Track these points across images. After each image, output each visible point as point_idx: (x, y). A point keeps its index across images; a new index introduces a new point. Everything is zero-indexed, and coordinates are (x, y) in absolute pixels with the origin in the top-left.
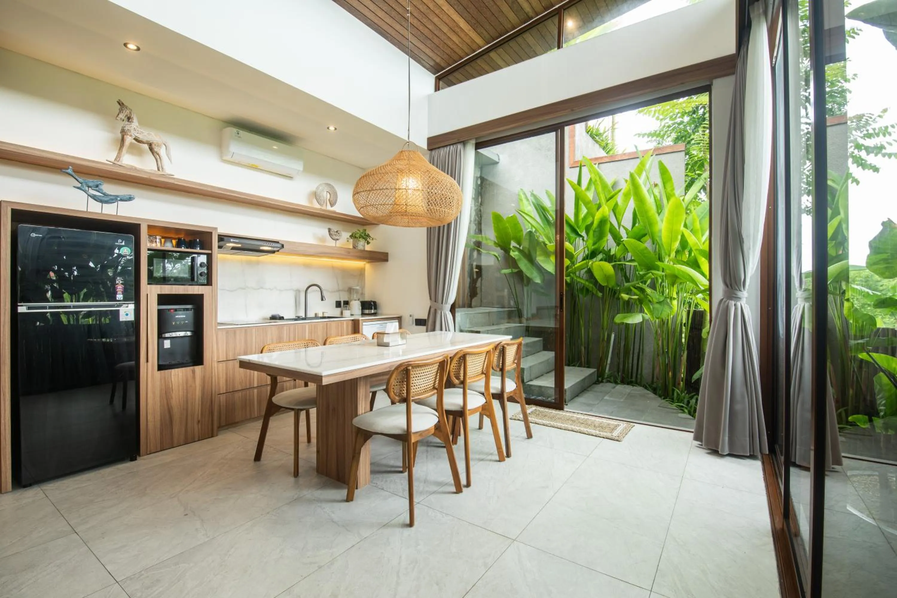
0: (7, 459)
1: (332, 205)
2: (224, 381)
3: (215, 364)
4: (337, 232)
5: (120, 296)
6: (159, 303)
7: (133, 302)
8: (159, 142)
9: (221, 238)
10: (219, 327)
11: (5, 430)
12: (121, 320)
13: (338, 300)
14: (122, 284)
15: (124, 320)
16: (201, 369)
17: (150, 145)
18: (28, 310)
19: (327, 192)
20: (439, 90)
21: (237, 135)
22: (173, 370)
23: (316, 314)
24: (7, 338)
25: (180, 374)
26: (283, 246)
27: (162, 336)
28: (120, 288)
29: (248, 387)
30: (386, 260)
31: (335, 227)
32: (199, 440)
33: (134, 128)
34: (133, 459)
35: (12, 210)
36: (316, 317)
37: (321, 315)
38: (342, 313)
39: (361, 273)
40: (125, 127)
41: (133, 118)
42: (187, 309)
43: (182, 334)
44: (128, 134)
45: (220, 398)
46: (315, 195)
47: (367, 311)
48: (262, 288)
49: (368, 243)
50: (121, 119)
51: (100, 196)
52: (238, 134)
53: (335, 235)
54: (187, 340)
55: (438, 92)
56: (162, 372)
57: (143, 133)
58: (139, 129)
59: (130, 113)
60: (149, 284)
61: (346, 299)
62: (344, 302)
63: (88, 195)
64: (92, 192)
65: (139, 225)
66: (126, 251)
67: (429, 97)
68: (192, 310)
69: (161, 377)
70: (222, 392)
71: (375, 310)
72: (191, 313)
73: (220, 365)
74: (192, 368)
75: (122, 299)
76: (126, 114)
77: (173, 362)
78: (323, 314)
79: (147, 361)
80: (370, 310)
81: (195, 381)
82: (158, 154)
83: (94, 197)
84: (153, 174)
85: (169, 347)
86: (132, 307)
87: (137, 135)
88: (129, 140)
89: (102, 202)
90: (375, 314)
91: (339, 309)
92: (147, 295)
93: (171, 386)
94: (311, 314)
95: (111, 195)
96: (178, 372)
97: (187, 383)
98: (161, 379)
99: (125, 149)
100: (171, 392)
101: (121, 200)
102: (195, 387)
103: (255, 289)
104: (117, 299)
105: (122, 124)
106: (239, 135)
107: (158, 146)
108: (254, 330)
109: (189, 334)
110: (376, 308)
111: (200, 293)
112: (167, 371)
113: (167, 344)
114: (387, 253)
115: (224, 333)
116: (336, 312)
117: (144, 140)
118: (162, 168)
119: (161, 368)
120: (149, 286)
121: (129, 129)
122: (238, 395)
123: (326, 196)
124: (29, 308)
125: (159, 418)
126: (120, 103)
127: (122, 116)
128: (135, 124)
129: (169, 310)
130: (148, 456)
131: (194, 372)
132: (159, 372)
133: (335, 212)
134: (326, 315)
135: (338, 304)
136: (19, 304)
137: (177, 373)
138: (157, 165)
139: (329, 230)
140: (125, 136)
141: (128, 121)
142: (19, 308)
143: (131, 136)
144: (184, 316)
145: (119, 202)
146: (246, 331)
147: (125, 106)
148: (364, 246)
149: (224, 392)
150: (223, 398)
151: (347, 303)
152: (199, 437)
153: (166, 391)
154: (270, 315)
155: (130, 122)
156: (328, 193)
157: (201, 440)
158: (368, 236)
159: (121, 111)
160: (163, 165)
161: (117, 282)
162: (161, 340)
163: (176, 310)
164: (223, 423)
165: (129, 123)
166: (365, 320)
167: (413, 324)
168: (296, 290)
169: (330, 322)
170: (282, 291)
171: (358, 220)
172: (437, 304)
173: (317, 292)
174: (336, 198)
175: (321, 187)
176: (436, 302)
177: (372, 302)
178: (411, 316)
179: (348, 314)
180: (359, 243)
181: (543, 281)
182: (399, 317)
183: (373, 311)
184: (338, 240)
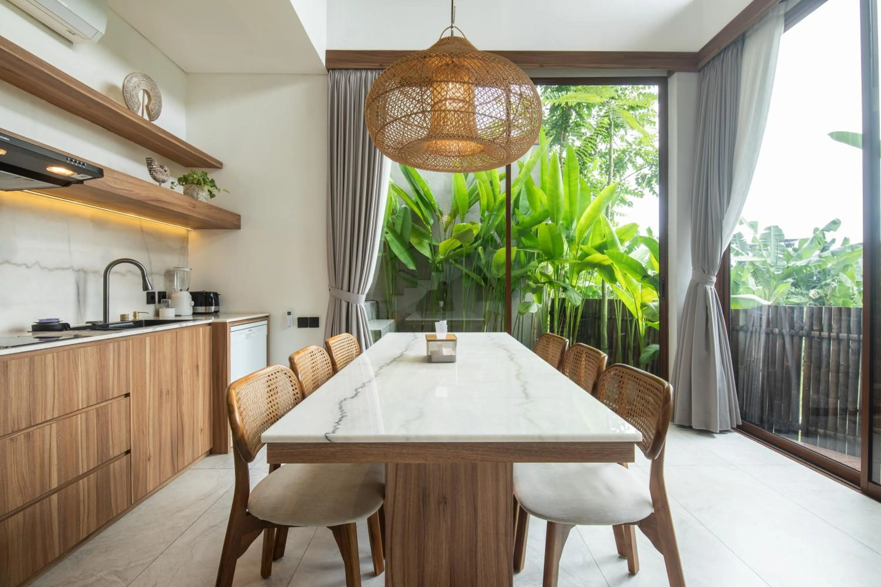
1: (152, 116)
4: (162, 167)
13: (150, 291)
19: (145, 91)
23: (122, 317)
26: (101, 172)
30: (237, 227)
37: (131, 320)
38: (157, 313)
39: (184, 240)
46: (122, 91)
47: (201, 309)
48: (7, 262)
49: (212, 195)
53: (159, 173)
61: (162, 289)
62: (159, 293)
71: (217, 307)
78: (135, 316)
80: (207, 307)
90: (216, 314)
91: (152, 307)
110: (217, 304)
114: (240, 216)
123: (141, 98)
135: (151, 298)
139: (149, 162)
146: (32, 361)
148: (206, 199)
151: (163, 295)
154: (31, 322)
156: (146, 95)
158: (212, 183)
166: (229, 322)
167: (293, 325)
168: (78, 271)
169: (175, 331)
170: (51, 270)
171: (196, 154)
172: (351, 294)
173: (134, 274)
174: (160, 106)
175: (135, 79)
176: (349, 291)
177: (210, 293)
178: (289, 313)
179: (174, 315)
180: (198, 194)
181: (417, 268)
182: (267, 317)
183: (213, 309)
184: (164, 181)
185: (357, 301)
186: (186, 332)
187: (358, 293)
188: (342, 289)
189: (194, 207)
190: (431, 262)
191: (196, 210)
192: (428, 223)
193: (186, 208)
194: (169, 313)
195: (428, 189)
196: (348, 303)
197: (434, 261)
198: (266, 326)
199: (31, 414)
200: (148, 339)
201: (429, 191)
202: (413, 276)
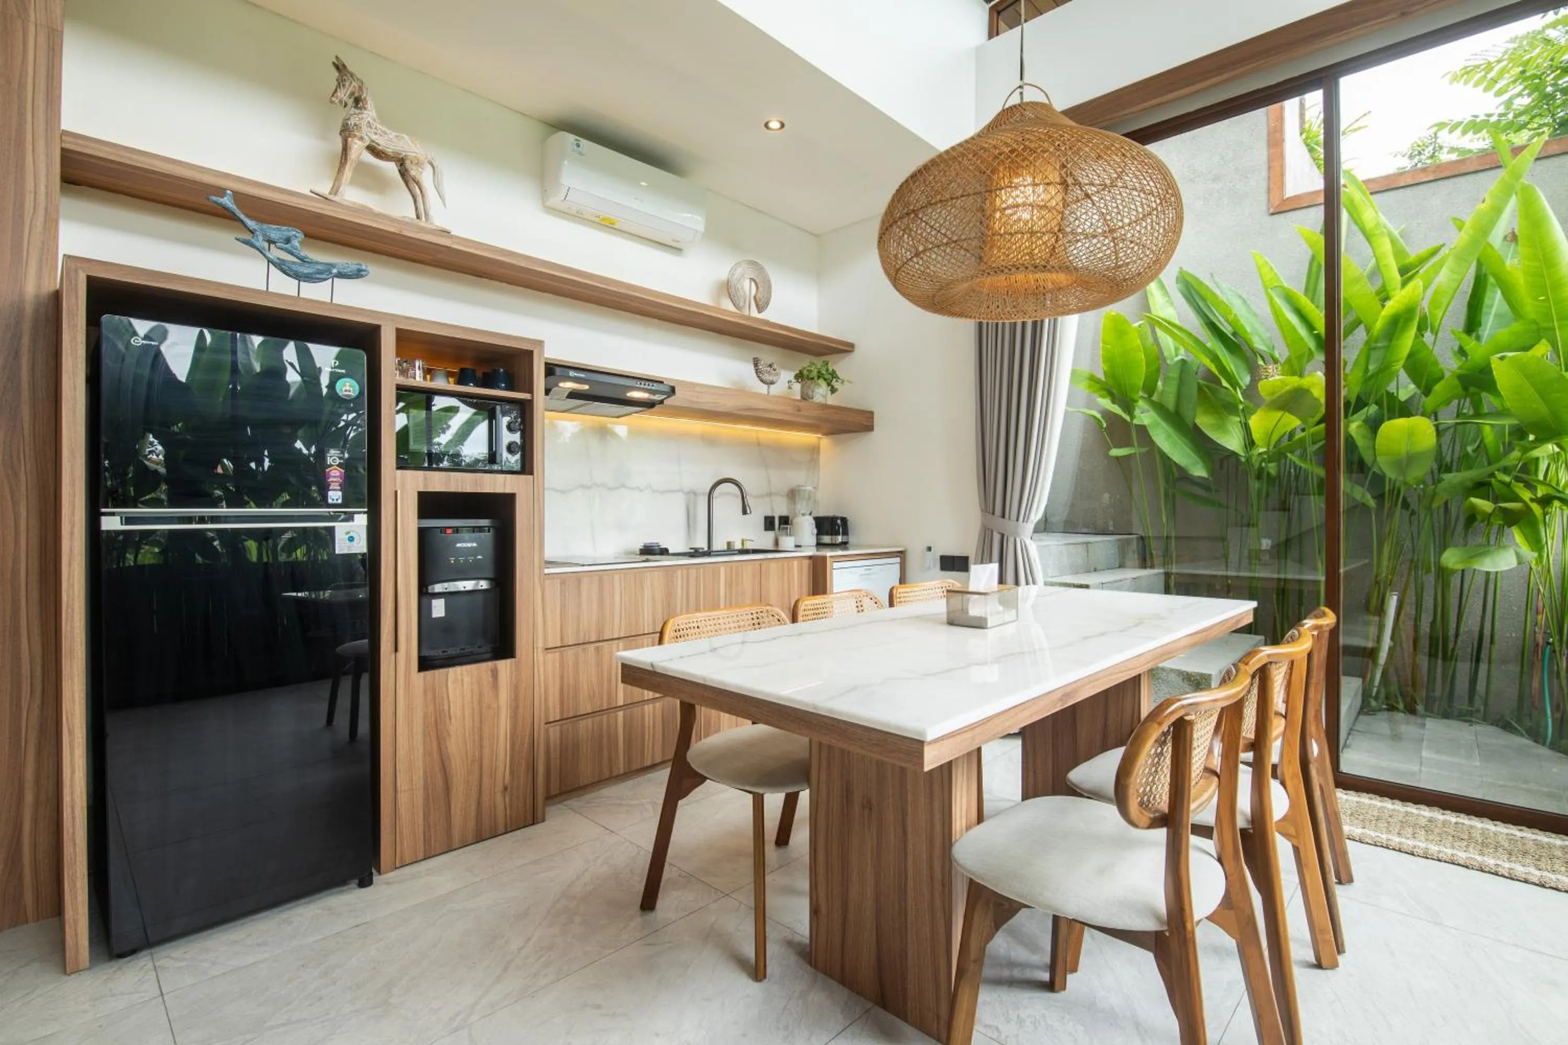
0: (79, 891)
1: (760, 309)
2: (557, 692)
3: (540, 656)
4: (770, 366)
5: (335, 496)
6: (422, 514)
7: (366, 510)
8: (419, 156)
9: (551, 369)
10: (547, 571)
11: (74, 818)
12: (338, 551)
13: (769, 514)
14: (340, 465)
15: (346, 551)
16: (511, 664)
17: (401, 162)
18: (126, 524)
19: (751, 279)
20: (998, 34)
21: (575, 147)
22: (451, 670)
23: (729, 544)
24: (76, 593)
25: (467, 680)
26: (673, 390)
27: (427, 589)
28: (335, 474)
29: (605, 708)
30: (869, 428)
31: (768, 355)
32: (506, 833)
33: (369, 122)
34: (365, 882)
35: (90, 279)
36: (730, 550)
37: (738, 546)
38: (777, 542)
39: (815, 450)
40: (349, 119)
41: (365, 99)
42: (480, 529)
43: (469, 585)
44: (355, 136)
45: (547, 731)
46: (728, 288)
47: (826, 539)
48: (623, 486)
49: (833, 390)
50: (341, 101)
51: (293, 263)
52: (578, 146)
53: (769, 373)
54: (480, 598)
55: (995, 39)
56: (429, 673)
57: (386, 133)
58: (379, 126)
59: (360, 88)
60: (398, 468)
61: (785, 513)
62: (781, 518)
63: (270, 261)
64: (276, 253)
65: (376, 329)
66: (348, 388)
67: (979, 50)
68: (491, 530)
69: (425, 684)
70: (552, 720)
71: (845, 537)
72: (487, 537)
73: (550, 656)
74: (490, 664)
75: (340, 501)
76: (351, 89)
77: (452, 651)
78: (743, 544)
79: (396, 650)
80: (834, 537)
81: (497, 696)
82: (418, 183)
83: (281, 266)
84: (407, 224)
85: (443, 615)
86: (361, 520)
87: (374, 137)
88: (357, 148)
89: (298, 277)
90: (844, 545)
91: (771, 535)
92: (396, 492)
93: (446, 708)
94: (719, 544)
95: (317, 263)
96: (462, 675)
97: (480, 702)
98: (425, 692)
99: (348, 173)
100: (448, 721)
101: (341, 275)
102: (499, 707)
103: (610, 489)
104: (330, 501)
105: (342, 114)
106: (580, 149)
107: (417, 164)
108: (617, 577)
109: (484, 585)
110: (845, 533)
111: (508, 490)
112: (439, 673)
113: (438, 609)
114: (872, 413)
115: (557, 583)
116: (765, 540)
117: (389, 151)
118: (427, 215)
119: (425, 664)
120: (399, 472)
121: (358, 123)
122: (584, 726)
123: (748, 288)
124: (129, 520)
125: (422, 782)
126: (340, 67)
127: (343, 94)
128: (370, 113)
129: (443, 530)
130: (397, 871)
131: (495, 673)
132: (422, 674)
133: (767, 323)
134: (749, 546)
135: (769, 524)
136: (103, 510)
137: (460, 678)
138: (416, 209)
139: (756, 363)
140: (350, 139)
141: (356, 107)
142: (104, 519)
143: (361, 139)
144: (475, 545)
145: (335, 279)
146: (600, 579)
147: (349, 72)
148: (825, 397)
149: (558, 718)
150: (554, 732)
151: (785, 521)
152: (506, 824)
153: (436, 721)
154: (640, 546)
155: (360, 109)
156: (753, 284)
157: (511, 831)
158: (834, 375)
159: (340, 83)
160: (428, 206)
161: (329, 461)
162: (425, 600)
163: (457, 530)
164: (554, 790)
165: (357, 111)
166: (831, 557)
167: (935, 566)
168: (689, 493)
169: (759, 562)
170: (662, 493)
171: (813, 340)
172: (1006, 521)
173: (734, 495)
174: (769, 293)
175: (739, 270)
176: (1003, 516)
177: (837, 518)
178: (929, 549)
179: (793, 545)
180: (813, 391)
181: (1212, 472)
182: (901, 552)
183: (840, 539)
184: (772, 383)
185: (1016, 534)
186: (773, 565)
187: (1017, 520)
188: (993, 514)
189: (799, 410)
190: (1243, 460)
191: (802, 413)
192: (1234, 384)
193: (786, 414)
194: (787, 542)
195: (1235, 315)
196: (1003, 536)
197: (1248, 460)
198: (898, 566)
199: (600, 631)
200: (722, 569)
201: (1238, 321)
202: (1207, 489)
